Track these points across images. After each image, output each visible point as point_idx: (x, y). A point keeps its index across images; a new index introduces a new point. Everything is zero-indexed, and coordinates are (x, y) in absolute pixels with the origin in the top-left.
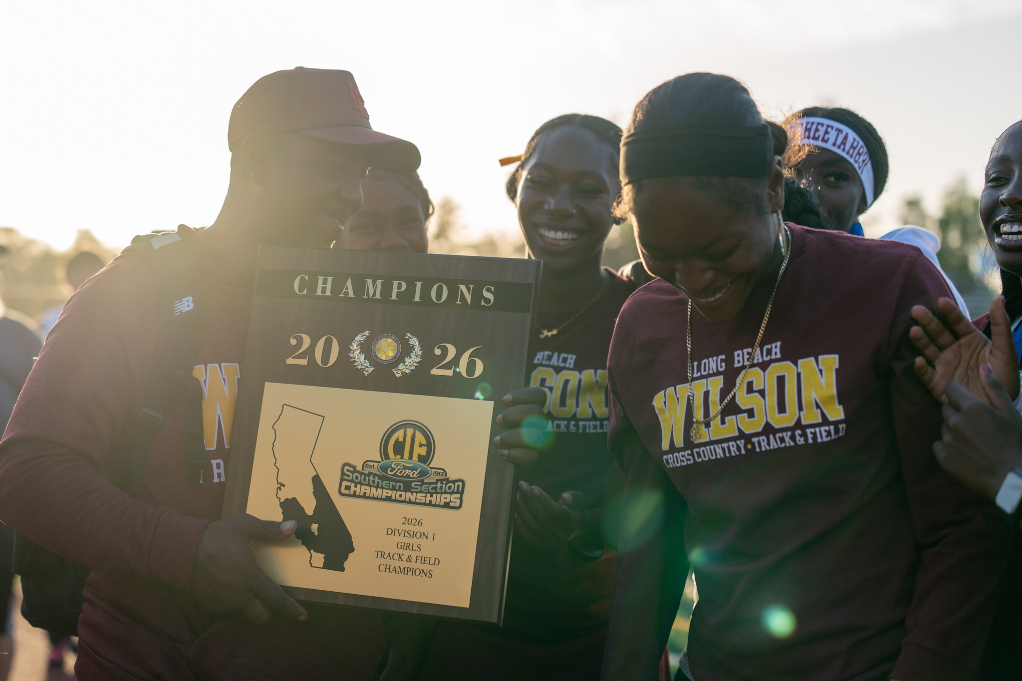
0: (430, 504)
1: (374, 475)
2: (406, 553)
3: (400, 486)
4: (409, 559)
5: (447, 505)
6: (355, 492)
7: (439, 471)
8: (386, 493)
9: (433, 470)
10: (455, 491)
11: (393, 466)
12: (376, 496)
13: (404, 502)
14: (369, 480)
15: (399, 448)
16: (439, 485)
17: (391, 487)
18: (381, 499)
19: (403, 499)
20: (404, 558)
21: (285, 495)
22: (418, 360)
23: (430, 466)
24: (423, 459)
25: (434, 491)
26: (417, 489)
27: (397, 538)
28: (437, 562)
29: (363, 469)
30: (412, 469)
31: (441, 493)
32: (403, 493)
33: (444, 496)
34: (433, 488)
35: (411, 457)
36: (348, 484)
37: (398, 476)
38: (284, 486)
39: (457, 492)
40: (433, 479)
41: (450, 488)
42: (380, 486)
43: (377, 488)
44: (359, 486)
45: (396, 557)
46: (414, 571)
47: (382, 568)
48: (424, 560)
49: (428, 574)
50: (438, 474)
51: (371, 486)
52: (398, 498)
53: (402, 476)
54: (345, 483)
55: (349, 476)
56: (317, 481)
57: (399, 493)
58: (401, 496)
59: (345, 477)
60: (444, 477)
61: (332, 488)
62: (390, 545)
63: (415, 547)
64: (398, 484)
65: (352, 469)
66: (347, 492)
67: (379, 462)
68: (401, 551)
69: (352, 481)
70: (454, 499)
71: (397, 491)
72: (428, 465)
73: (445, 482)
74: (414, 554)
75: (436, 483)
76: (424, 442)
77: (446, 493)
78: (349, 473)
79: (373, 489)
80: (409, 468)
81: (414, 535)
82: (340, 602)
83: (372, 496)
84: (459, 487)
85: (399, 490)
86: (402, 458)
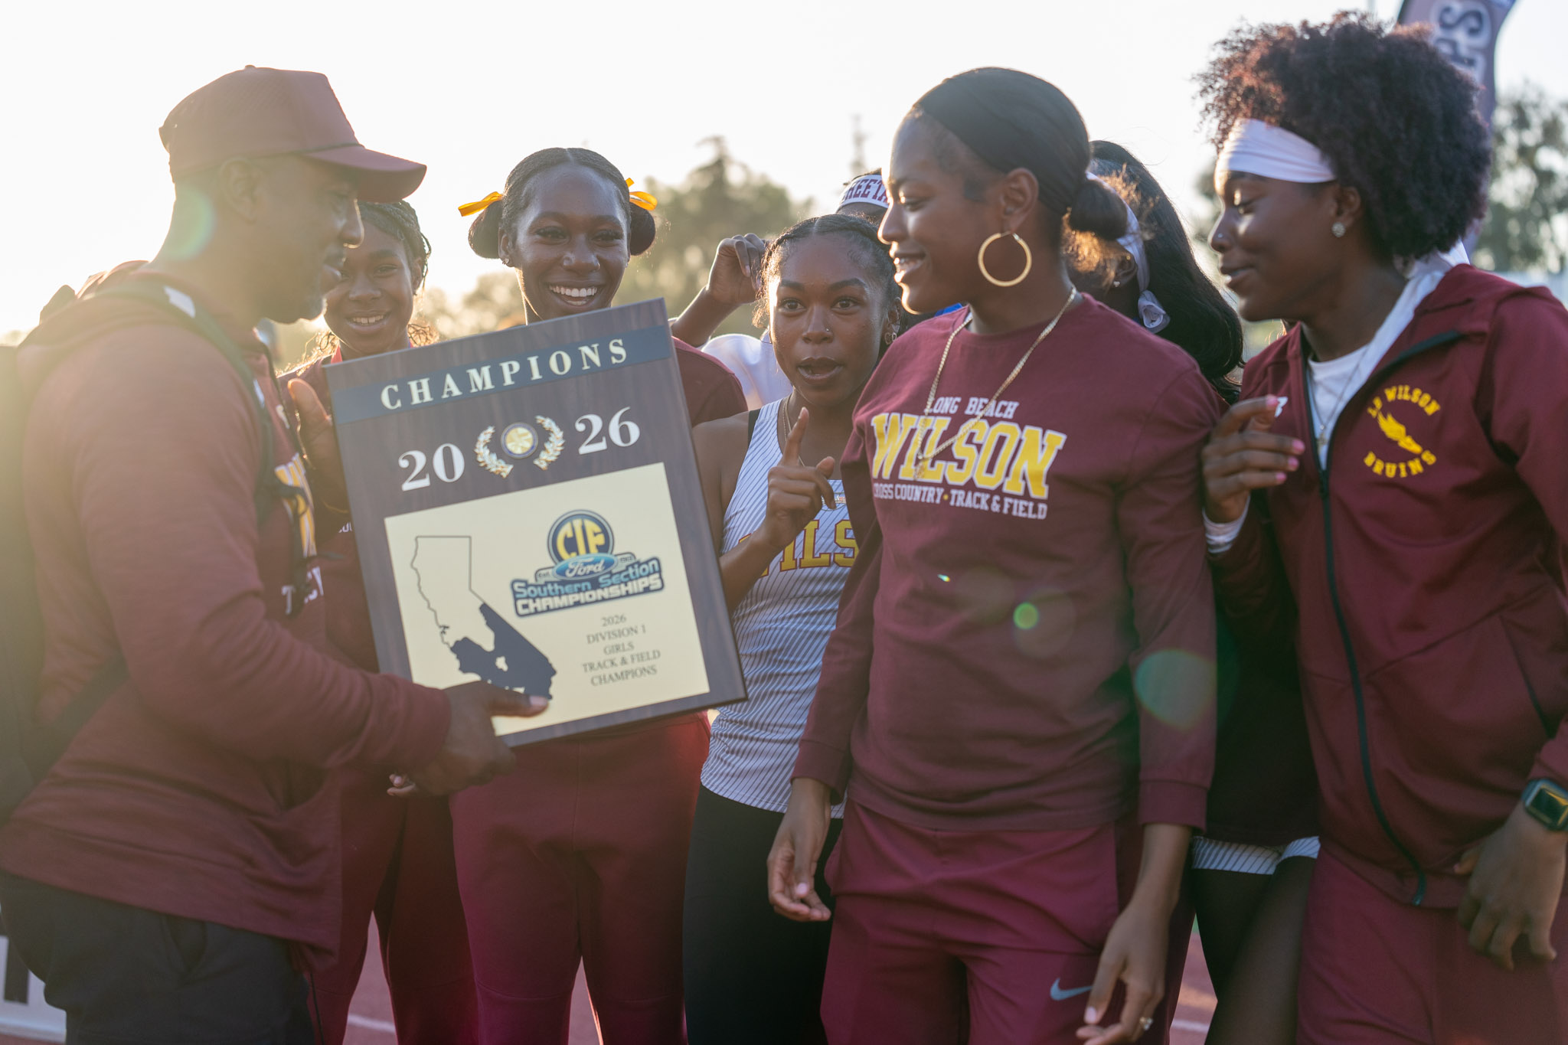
0: (628, 595)
1: (552, 583)
2: (617, 657)
3: (586, 587)
4: (624, 662)
5: (647, 590)
6: (536, 609)
7: (626, 556)
8: (572, 599)
9: (619, 557)
10: (652, 571)
11: (571, 566)
12: (561, 605)
13: (597, 601)
14: (548, 591)
15: (571, 545)
16: (631, 571)
17: (576, 590)
18: (569, 607)
19: (594, 598)
20: (618, 661)
21: (453, 637)
22: (562, 442)
23: (615, 552)
24: (603, 548)
25: (627, 579)
26: (606, 583)
27: (602, 644)
28: (657, 654)
29: (536, 580)
30: (594, 563)
31: (636, 579)
32: (593, 593)
33: (640, 581)
34: (625, 577)
35: (588, 551)
36: (525, 602)
37: (579, 576)
38: (447, 627)
39: (655, 572)
40: (622, 566)
41: (644, 570)
42: (563, 592)
43: (560, 595)
44: (538, 600)
45: (608, 664)
46: (634, 673)
47: (596, 681)
48: (641, 657)
49: (651, 671)
50: (626, 559)
51: (552, 596)
52: (589, 600)
53: (585, 575)
54: (520, 603)
55: (522, 593)
56: (486, 610)
57: (587, 594)
58: (591, 596)
59: (518, 596)
60: (633, 561)
61: (505, 610)
62: (596, 653)
63: (626, 647)
64: (583, 584)
65: (523, 585)
66: (526, 611)
67: (552, 567)
68: (612, 656)
69: (528, 597)
70: (653, 581)
71: (584, 592)
72: (611, 553)
73: (636, 566)
74: (627, 655)
75: (627, 569)
76: (597, 529)
77: (641, 577)
78: (523, 591)
79: (556, 599)
80: (590, 563)
81: (621, 633)
82: (559, 734)
83: (557, 606)
84: (655, 567)
85: (587, 590)
86: (578, 554)
